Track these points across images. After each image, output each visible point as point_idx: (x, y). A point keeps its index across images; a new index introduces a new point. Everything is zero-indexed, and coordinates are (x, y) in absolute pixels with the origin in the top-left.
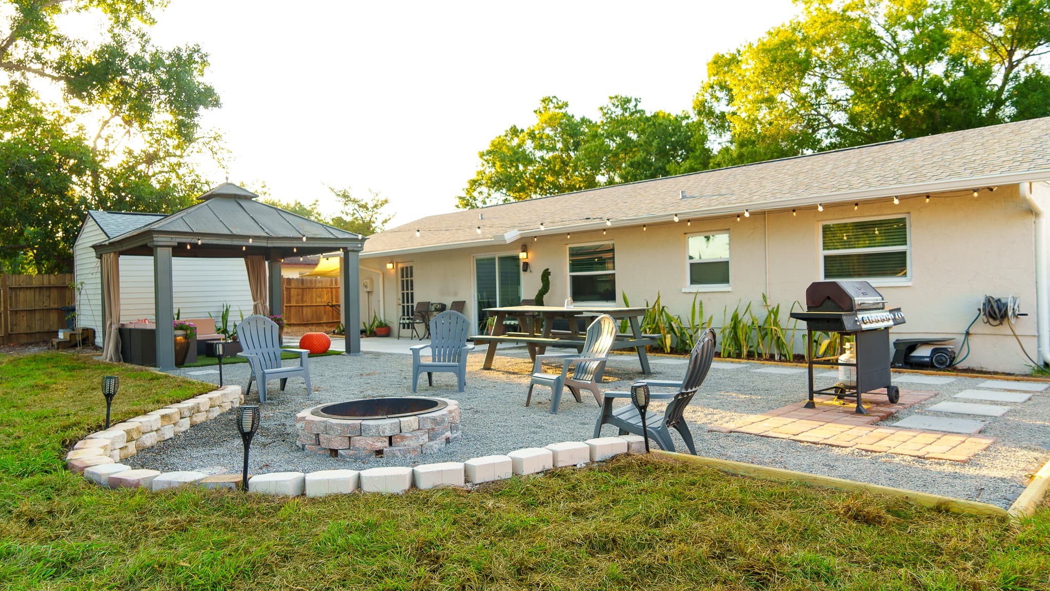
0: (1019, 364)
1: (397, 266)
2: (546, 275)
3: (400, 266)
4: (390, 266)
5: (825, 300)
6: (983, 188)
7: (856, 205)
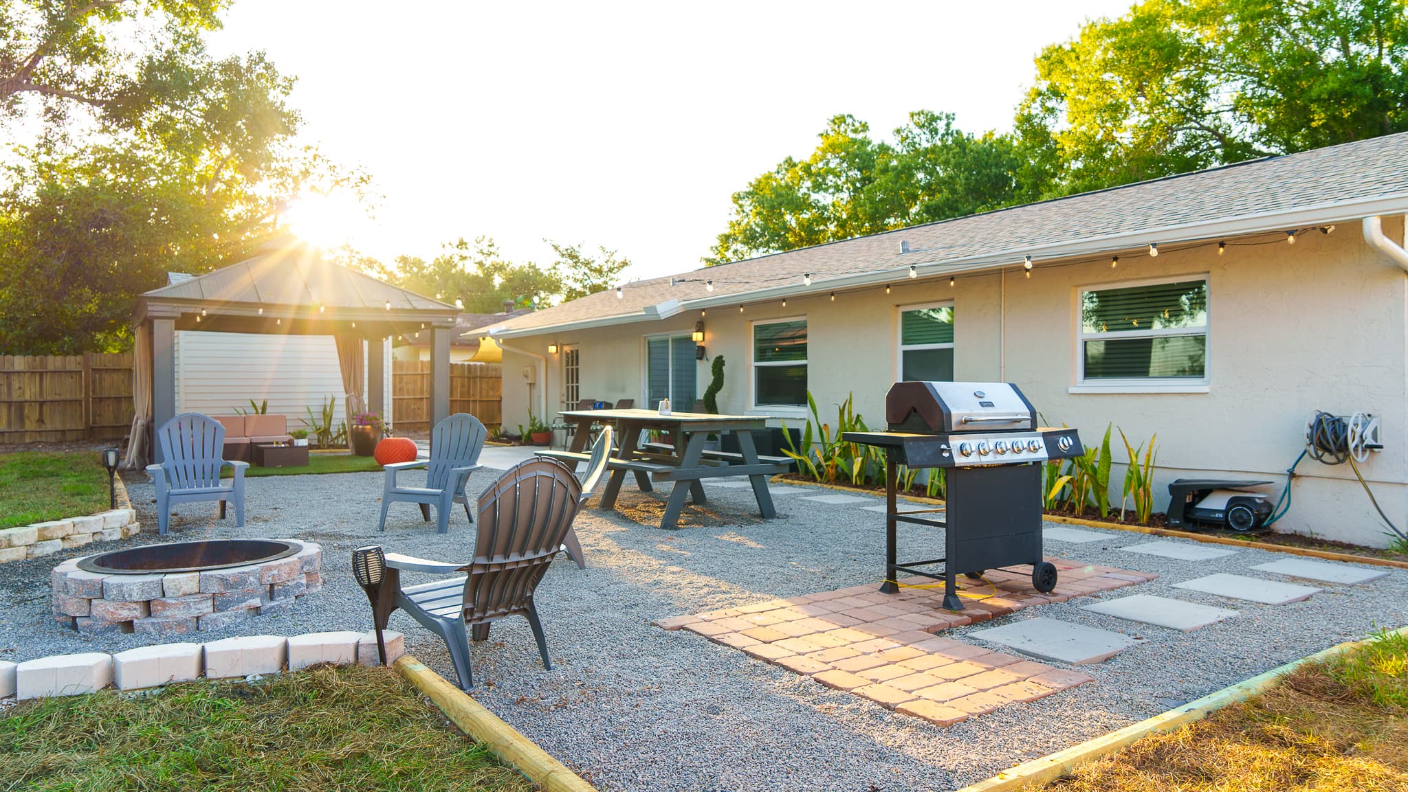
0: (1370, 532)
1: (562, 349)
2: (719, 364)
3: (567, 349)
4: (552, 349)
5: (909, 414)
6: (1305, 230)
7: (1116, 259)
